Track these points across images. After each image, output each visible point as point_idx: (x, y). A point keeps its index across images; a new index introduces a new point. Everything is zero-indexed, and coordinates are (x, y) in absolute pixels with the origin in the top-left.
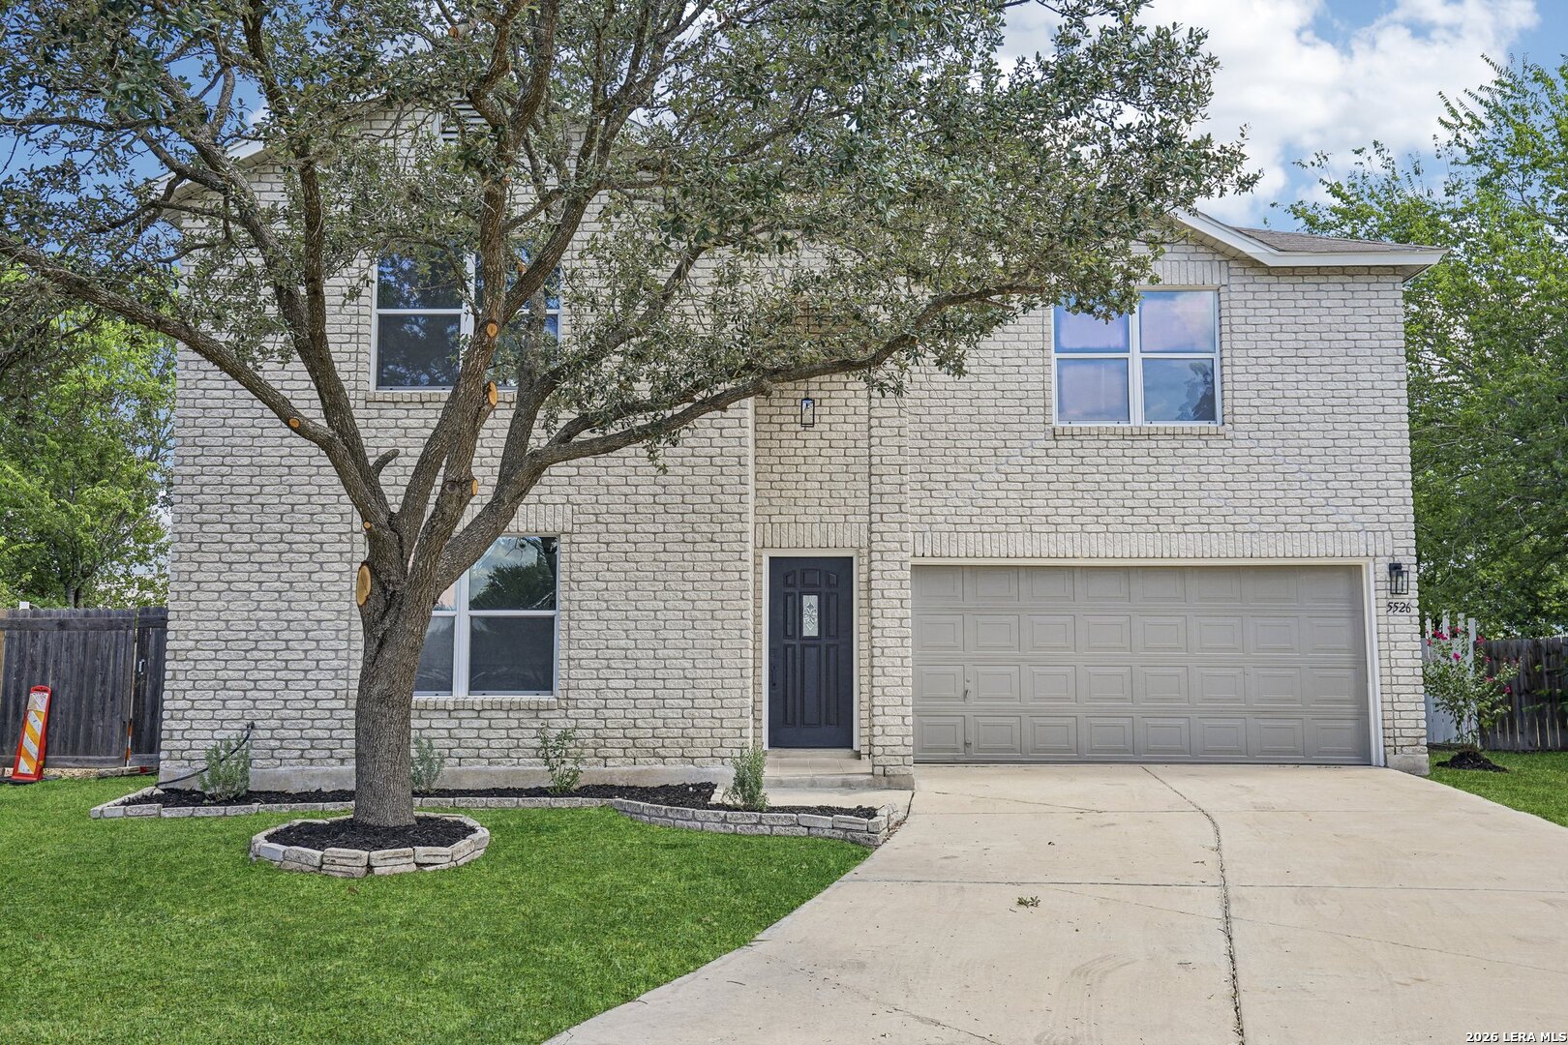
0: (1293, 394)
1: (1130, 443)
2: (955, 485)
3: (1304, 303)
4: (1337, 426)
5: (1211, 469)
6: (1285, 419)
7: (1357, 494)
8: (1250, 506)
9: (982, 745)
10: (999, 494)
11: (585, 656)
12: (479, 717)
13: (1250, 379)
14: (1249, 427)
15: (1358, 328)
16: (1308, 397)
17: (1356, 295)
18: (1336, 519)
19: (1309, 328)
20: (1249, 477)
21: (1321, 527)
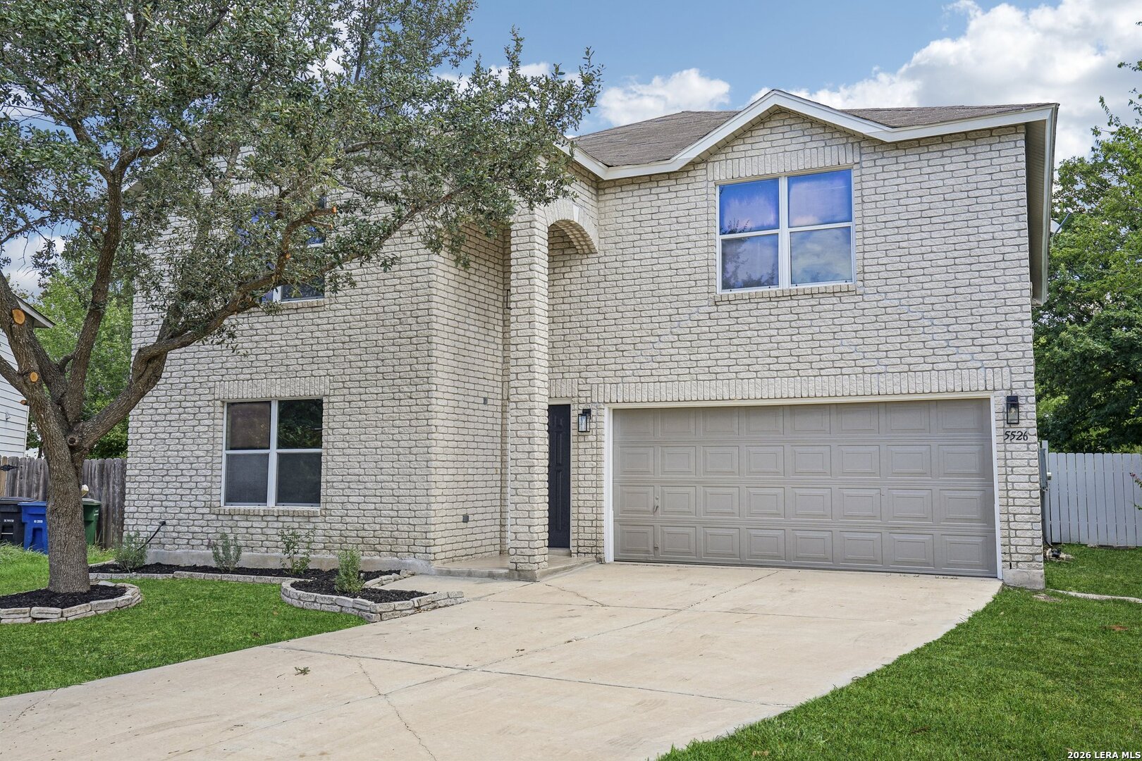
0: (918, 251)
1: (776, 303)
2: (640, 346)
3: (929, 170)
4: (958, 276)
5: (843, 320)
6: (910, 273)
7: (978, 334)
8: (878, 351)
9: (667, 549)
10: (672, 351)
11: (335, 480)
12: (277, 521)
13: (879, 241)
14: (878, 283)
15: (980, 186)
16: (932, 252)
17: (978, 157)
18: (956, 358)
19: (933, 191)
20: (877, 325)
21: (941, 366)
